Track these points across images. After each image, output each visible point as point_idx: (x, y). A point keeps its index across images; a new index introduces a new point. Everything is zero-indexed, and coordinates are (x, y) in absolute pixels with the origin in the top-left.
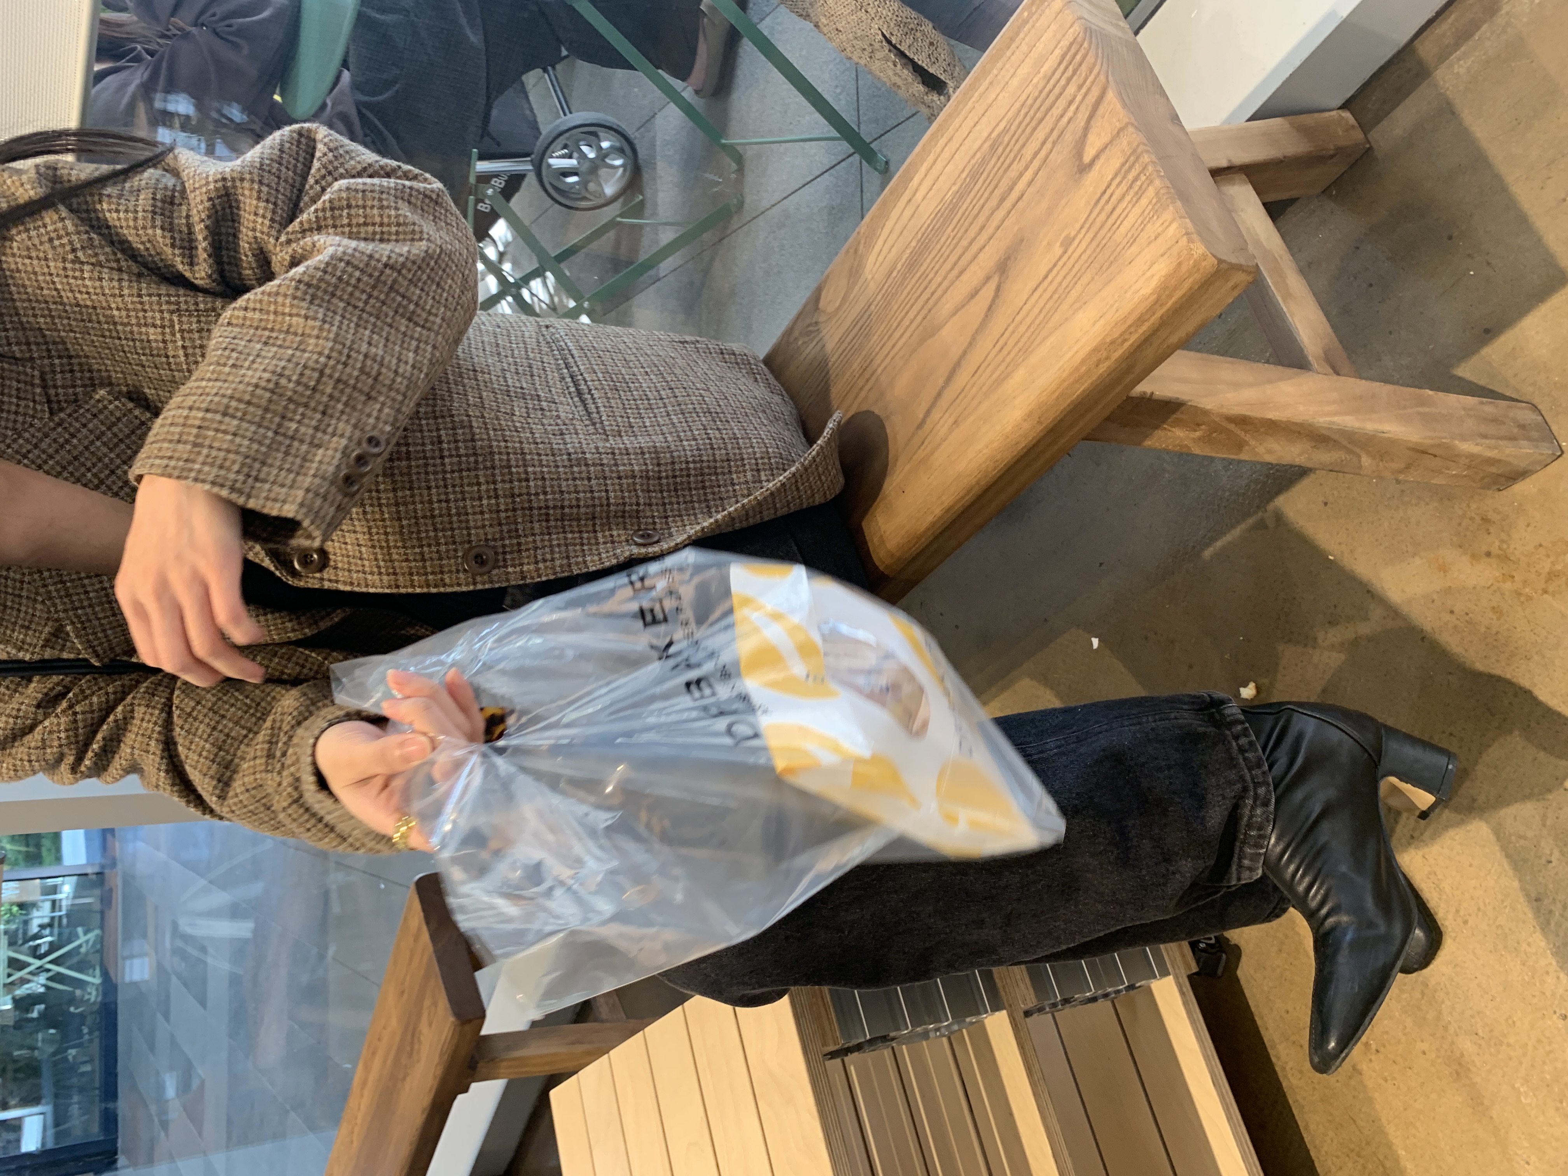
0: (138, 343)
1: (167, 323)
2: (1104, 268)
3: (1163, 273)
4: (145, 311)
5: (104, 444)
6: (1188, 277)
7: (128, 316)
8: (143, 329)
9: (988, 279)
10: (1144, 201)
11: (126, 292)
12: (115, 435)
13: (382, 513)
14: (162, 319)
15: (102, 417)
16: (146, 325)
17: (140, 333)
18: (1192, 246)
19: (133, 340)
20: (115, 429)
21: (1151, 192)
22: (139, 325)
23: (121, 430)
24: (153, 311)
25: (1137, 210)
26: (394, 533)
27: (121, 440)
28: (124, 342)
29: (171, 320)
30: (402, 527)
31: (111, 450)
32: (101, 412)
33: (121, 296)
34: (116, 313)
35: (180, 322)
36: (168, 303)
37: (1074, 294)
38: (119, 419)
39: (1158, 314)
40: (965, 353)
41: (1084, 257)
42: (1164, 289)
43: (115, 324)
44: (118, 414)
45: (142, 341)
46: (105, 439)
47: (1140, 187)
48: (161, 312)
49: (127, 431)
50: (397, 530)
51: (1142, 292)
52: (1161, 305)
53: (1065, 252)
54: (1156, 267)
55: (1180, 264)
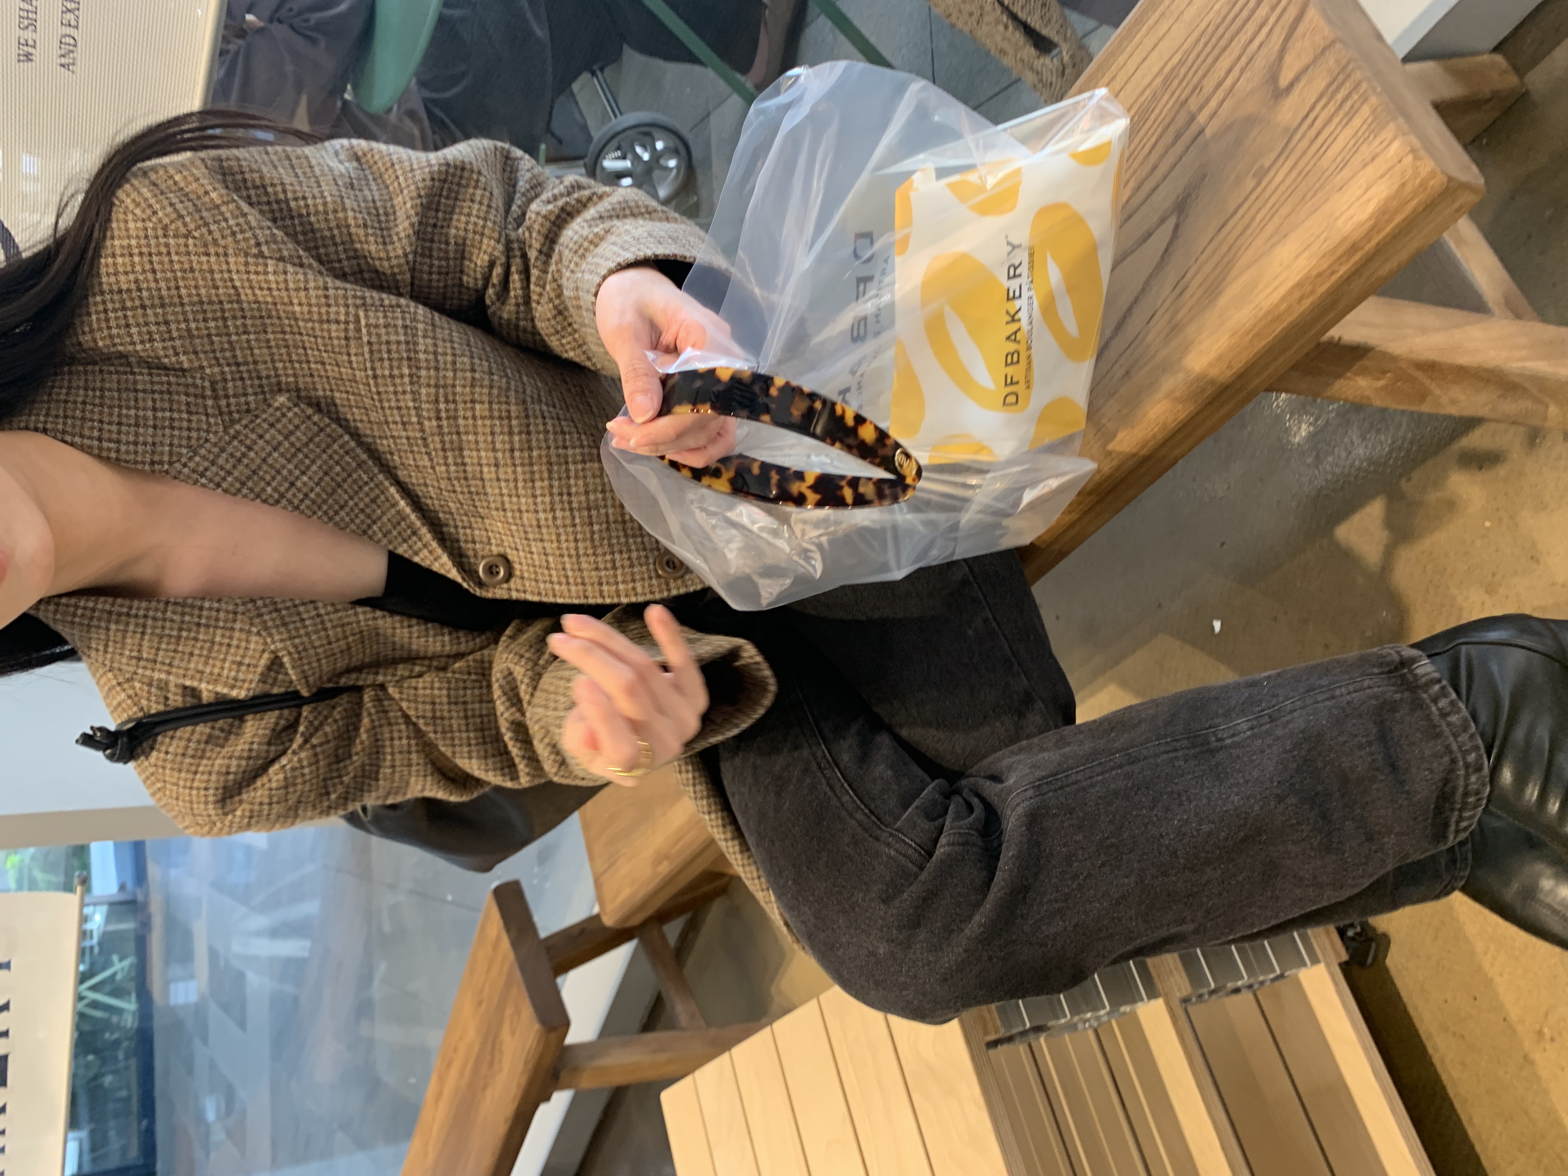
0: (319, 340)
1: (351, 318)
2: (1308, 196)
3: (1383, 196)
4: (329, 306)
5: (282, 455)
6: (1412, 199)
7: (310, 312)
8: (325, 326)
9: (1163, 220)
10: (1357, 121)
11: (312, 284)
12: (292, 445)
13: (573, 518)
14: (347, 314)
15: (279, 426)
16: (328, 321)
17: (322, 330)
18: (1419, 163)
19: (315, 337)
20: (293, 439)
21: (1365, 110)
22: (321, 322)
23: (298, 439)
24: (337, 305)
25: (1348, 132)
26: (584, 540)
27: (299, 450)
28: (305, 338)
29: (357, 316)
30: (593, 533)
31: (289, 461)
32: (278, 420)
33: (306, 289)
34: (297, 308)
35: (367, 317)
36: (355, 297)
37: (1270, 228)
38: (297, 427)
39: (1374, 243)
40: (1136, 300)
41: (1282, 188)
42: (1383, 213)
43: (296, 319)
44: (296, 421)
45: (323, 338)
46: (282, 450)
47: (1352, 107)
48: (347, 306)
49: (305, 439)
50: (588, 536)
51: (1355, 219)
52: (1378, 232)
53: (1258, 184)
54: (1373, 190)
55: (1403, 185)
